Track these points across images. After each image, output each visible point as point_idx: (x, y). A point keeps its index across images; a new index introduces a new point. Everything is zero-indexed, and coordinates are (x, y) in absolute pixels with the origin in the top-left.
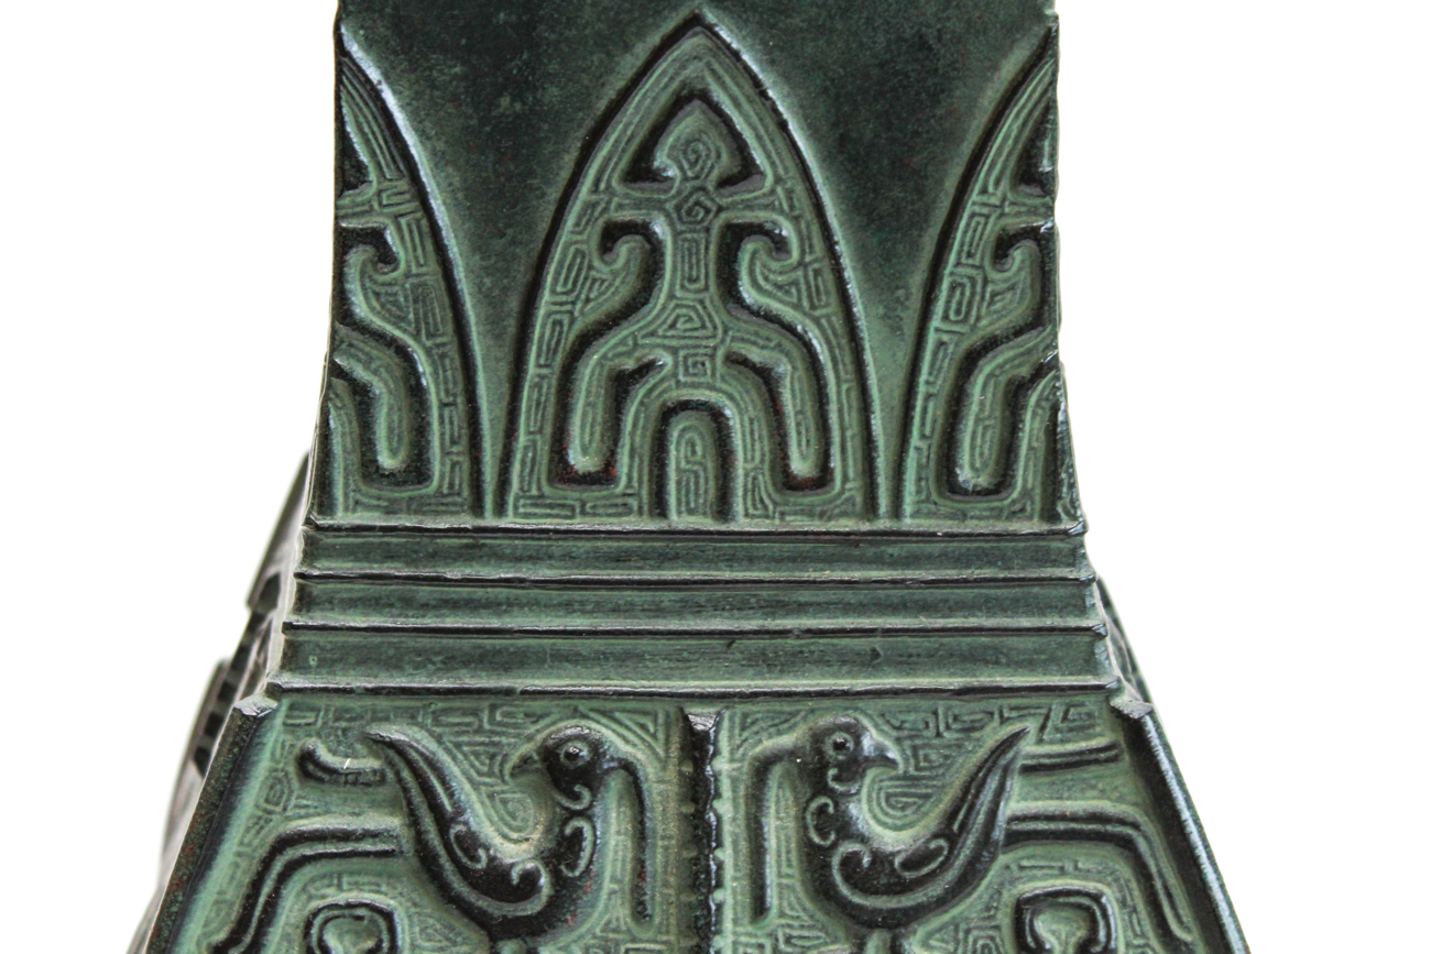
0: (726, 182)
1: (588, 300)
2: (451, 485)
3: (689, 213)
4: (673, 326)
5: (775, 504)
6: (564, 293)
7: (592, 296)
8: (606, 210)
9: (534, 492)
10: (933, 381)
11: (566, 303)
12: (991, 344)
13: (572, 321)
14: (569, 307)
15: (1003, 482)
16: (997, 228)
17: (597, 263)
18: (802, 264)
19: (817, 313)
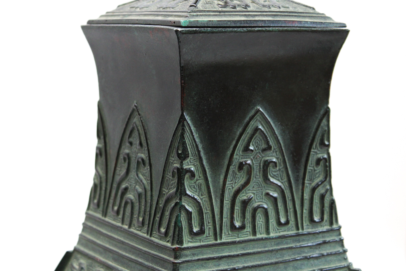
0: (264, 150)
1: (236, 182)
2: (209, 234)
3: (256, 158)
4: (253, 187)
5: (278, 229)
6: (230, 181)
7: (236, 181)
8: (239, 159)
9: (227, 234)
10: (306, 196)
11: (231, 184)
12: (318, 186)
13: (233, 188)
14: (232, 185)
15: (322, 219)
16: (316, 157)
17: (238, 173)
18: (279, 169)
19: (282, 181)
